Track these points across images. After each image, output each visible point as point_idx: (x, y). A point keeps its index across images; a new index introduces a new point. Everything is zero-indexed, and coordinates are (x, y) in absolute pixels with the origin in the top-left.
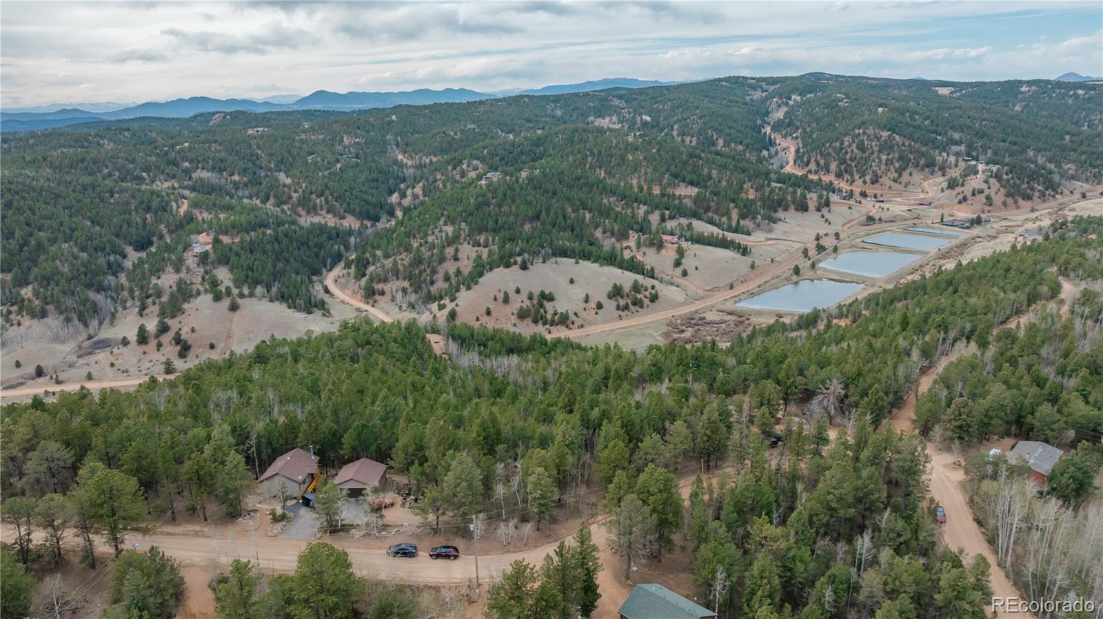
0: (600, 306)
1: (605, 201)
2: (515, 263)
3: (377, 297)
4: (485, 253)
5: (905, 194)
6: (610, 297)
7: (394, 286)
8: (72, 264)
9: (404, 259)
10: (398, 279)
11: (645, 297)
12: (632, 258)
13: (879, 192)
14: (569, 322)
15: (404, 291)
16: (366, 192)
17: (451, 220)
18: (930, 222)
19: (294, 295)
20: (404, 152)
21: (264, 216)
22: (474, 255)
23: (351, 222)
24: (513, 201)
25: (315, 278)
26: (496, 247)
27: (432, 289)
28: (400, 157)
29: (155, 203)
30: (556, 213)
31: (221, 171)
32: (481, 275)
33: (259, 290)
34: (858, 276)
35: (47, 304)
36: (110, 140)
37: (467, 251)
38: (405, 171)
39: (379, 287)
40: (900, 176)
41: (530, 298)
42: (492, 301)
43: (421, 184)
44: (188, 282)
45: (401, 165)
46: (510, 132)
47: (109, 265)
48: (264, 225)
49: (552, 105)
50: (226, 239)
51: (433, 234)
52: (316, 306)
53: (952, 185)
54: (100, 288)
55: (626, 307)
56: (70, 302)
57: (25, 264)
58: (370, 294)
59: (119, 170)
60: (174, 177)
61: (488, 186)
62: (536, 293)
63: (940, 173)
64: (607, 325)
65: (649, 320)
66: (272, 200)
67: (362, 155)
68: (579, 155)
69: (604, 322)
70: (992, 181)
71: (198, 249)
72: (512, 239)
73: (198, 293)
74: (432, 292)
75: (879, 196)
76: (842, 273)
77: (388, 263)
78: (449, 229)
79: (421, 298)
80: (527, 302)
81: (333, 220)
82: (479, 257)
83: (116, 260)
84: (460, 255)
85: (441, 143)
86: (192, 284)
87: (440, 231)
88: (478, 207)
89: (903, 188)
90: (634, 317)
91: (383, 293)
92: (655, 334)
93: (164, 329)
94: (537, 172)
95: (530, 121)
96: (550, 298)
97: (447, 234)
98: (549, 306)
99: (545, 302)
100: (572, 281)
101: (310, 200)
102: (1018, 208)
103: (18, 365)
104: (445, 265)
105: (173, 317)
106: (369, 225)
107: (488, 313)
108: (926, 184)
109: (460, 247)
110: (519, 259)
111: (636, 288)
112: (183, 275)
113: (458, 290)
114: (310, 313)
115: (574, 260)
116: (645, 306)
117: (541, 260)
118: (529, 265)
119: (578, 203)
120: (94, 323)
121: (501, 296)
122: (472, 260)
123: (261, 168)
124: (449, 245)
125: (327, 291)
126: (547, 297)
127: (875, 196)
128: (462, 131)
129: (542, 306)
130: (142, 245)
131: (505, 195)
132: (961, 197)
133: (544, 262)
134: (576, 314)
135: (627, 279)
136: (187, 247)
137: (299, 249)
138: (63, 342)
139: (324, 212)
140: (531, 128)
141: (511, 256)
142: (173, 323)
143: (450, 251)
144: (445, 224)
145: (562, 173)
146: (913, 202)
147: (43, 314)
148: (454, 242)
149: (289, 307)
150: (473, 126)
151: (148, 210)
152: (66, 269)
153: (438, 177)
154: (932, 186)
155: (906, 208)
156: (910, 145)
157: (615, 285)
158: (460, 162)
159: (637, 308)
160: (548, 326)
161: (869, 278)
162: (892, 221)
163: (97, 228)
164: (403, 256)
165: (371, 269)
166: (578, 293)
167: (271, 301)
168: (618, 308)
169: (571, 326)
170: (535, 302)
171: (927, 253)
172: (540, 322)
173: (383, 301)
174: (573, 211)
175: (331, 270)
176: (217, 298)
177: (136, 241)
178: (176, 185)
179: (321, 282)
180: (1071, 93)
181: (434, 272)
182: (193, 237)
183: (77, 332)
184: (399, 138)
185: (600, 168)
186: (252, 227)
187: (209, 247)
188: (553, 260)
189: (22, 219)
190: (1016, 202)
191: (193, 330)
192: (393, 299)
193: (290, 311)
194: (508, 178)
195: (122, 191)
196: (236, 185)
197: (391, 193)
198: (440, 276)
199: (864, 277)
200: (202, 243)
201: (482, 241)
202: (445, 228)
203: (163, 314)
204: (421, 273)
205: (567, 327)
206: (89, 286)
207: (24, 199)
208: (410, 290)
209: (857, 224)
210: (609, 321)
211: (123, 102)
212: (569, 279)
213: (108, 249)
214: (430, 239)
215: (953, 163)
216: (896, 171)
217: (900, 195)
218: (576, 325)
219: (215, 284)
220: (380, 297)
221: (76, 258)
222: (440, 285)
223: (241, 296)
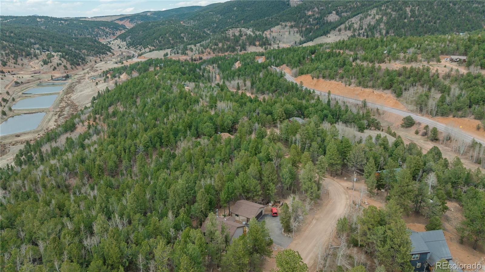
5: (24, 69)
13: (10, 70)
18: (47, 80)
34: (38, 109)
40: (17, 61)
53: (45, 63)
63: (35, 58)
70: (62, 59)
75: (11, 72)
76: (29, 109)
89: (21, 67)
102: (77, 69)
108: (31, 63)
127: (9, 72)
132: (53, 67)
146: (31, 73)
154: (35, 65)
155: (30, 76)
156: (13, 46)
161: (45, 109)
162: (28, 83)
171: (59, 93)
180: (60, 22)
190: (75, 67)
199: (42, 109)
209: (12, 86)
215: (39, 53)
216: (13, 59)
217: (22, 70)
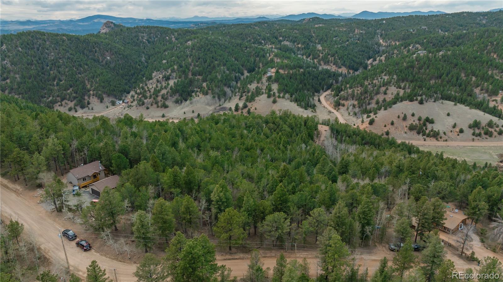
0: (461, 131)
1: (490, 73)
2: (417, 100)
3: (340, 107)
4: (402, 92)
6: (470, 127)
7: (350, 102)
8: (222, 75)
9: (358, 90)
10: (353, 99)
11: (495, 131)
12: (495, 107)
14: (438, 137)
15: (354, 106)
16: (356, 57)
17: (390, 73)
19: (301, 100)
20: (384, 39)
21: (302, 63)
22: (395, 93)
23: (343, 70)
24: (428, 67)
25: (316, 94)
26: (409, 90)
27: (368, 107)
28: (381, 41)
29: (262, 53)
30: (452, 76)
31: (294, 42)
32: (395, 103)
33: (287, 96)
35: (209, 90)
36: (258, 27)
37: (393, 91)
38: (380, 48)
39: (342, 102)
41: (420, 119)
42: (397, 118)
43: (385, 55)
44: (260, 88)
45: (379, 45)
46: (446, 31)
47: (236, 77)
48: (301, 67)
49: (482, 17)
50: (281, 71)
51: (377, 79)
52: (310, 107)
54: (229, 86)
55: (480, 135)
56: (217, 90)
57: (207, 73)
58: (337, 105)
59: (254, 39)
60: (274, 43)
61: (417, 58)
62: (424, 118)
64: (463, 143)
65: (493, 145)
66: (311, 57)
67: (361, 39)
68: (482, 45)
69: (461, 141)
71: (269, 74)
72: (420, 87)
73: (263, 93)
74: (368, 109)
77: (350, 91)
78: (386, 78)
79: (361, 110)
80: (417, 122)
81: (335, 68)
82: (398, 94)
83: (238, 76)
84: (388, 92)
85: (404, 35)
86: (262, 89)
87: (381, 79)
88: (407, 68)
90: (483, 141)
91: (344, 105)
92: (493, 154)
93: (245, 106)
94: (449, 53)
95: (462, 26)
96: (432, 122)
97: (384, 79)
98: (429, 126)
99: (428, 124)
100: (448, 115)
101: (327, 58)
103: (193, 112)
104: (378, 96)
105: (250, 102)
106: (351, 73)
107: (392, 124)
109: (389, 87)
110: (419, 98)
111: (490, 124)
112: (259, 85)
113: (380, 110)
114: (306, 109)
115: (453, 103)
116: (493, 136)
117: (433, 100)
118: (424, 102)
119: (470, 71)
120: (223, 100)
121: (402, 116)
122: (394, 95)
123: (312, 42)
124: (383, 86)
125: (319, 101)
126: (429, 121)
128: (418, 30)
129: (425, 125)
130: (250, 71)
131: (425, 63)
133: (434, 102)
134: (445, 133)
135: (484, 118)
136: (265, 73)
137: (313, 79)
138: (210, 106)
139: (332, 64)
140: (460, 30)
141: (415, 96)
142: (249, 104)
143: (383, 89)
144: (385, 75)
145: (466, 54)
147: (206, 94)
148: (386, 85)
149: (298, 105)
150: (425, 27)
151: (258, 56)
152: (219, 77)
153: (395, 52)
157: (476, 121)
158: (409, 45)
159: (487, 137)
160: (425, 137)
163: (236, 62)
164: (359, 89)
165: (342, 93)
166: (450, 121)
167: (291, 101)
168: (474, 134)
169: (439, 139)
170: (421, 122)
172: (421, 134)
173: (342, 109)
174: (465, 76)
175: (325, 91)
176: (269, 97)
177: (249, 69)
178: (273, 47)
179: (319, 96)
181: (372, 98)
182: (269, 69)
183: (216, 103)
184: (383, 32)
185: (495, 53)
186: (294, 67)
187: (274, 74)
188: (441, 101)
189: (211, 56)
191: (256, 109)
192: (348, 109)
193: (297, 107)
194: (430, 54)
195: (250, 48)
196: (298, 49)
197: (369, 58)
198: (374, 101)
200: (272, 72)
201: (402, 86)
202: (384, 77)
203: (247, 100)
204: (365, 98)
205: (437, 139)
206: (225, 85)
207: (215, 48)
208: (357, 106)
210: (466, 141)
211: (282, 15)
212: (447, 113)
213: (237, 71)
214: (374, 82)
218: (442, 139)
219: (270, 90)
220: (342, 107)
221: (224, 72)
222: (373, 105)
223: (279, 97)
